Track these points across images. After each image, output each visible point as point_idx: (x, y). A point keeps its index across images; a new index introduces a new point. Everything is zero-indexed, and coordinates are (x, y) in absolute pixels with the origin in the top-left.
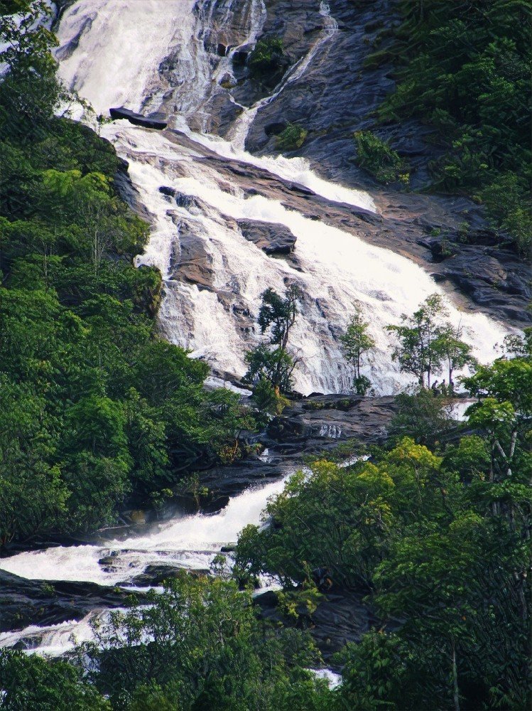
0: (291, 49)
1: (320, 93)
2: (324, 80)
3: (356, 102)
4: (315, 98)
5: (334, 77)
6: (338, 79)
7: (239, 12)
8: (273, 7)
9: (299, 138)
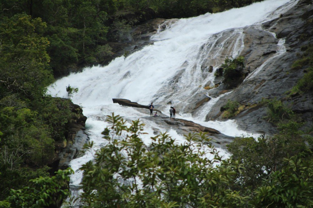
0: (252, 64)
1: (260, 85)
2: (266, 78)
3: (281, 88)
4: (256, 88)
5: (273, 76)
6: (274, 77)
7: (227, 48)
8: (249, 44)
9: (238, 110)
